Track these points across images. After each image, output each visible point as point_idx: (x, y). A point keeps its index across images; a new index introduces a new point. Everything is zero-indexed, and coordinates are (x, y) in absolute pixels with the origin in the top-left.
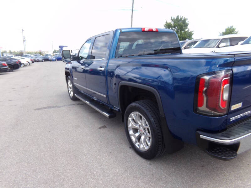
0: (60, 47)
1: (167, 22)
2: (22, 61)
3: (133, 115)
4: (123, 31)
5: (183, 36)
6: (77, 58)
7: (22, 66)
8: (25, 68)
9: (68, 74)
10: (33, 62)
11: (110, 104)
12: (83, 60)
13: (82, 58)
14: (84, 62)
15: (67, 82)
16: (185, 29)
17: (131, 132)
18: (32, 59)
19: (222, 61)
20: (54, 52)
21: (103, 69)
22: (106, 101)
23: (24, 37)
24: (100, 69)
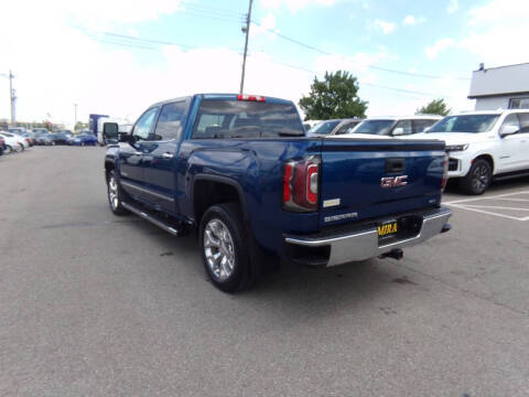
0: (92, 116)
1: (316, 81)
2: (8, 141)
3: (213, 224)
4: (206, 97)
5: (349, 110)
6: (130, 138)
7: (8, 151)
8: (13, 156)
9: (111, 167)
10: (31, 145)
11: (180, 214)
12: (141, 141)
13: (139, 138)
14: (141, 145)
15: (108, 180)
16: (351, 97)
17: (208, 253)
18: (29, 138)
19: (310, 145)
20: (76, 128)
21: (171, 156)
22: (174, 210)
23: (12, 91)
24: (168, 155)
